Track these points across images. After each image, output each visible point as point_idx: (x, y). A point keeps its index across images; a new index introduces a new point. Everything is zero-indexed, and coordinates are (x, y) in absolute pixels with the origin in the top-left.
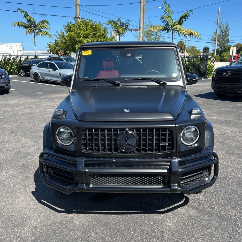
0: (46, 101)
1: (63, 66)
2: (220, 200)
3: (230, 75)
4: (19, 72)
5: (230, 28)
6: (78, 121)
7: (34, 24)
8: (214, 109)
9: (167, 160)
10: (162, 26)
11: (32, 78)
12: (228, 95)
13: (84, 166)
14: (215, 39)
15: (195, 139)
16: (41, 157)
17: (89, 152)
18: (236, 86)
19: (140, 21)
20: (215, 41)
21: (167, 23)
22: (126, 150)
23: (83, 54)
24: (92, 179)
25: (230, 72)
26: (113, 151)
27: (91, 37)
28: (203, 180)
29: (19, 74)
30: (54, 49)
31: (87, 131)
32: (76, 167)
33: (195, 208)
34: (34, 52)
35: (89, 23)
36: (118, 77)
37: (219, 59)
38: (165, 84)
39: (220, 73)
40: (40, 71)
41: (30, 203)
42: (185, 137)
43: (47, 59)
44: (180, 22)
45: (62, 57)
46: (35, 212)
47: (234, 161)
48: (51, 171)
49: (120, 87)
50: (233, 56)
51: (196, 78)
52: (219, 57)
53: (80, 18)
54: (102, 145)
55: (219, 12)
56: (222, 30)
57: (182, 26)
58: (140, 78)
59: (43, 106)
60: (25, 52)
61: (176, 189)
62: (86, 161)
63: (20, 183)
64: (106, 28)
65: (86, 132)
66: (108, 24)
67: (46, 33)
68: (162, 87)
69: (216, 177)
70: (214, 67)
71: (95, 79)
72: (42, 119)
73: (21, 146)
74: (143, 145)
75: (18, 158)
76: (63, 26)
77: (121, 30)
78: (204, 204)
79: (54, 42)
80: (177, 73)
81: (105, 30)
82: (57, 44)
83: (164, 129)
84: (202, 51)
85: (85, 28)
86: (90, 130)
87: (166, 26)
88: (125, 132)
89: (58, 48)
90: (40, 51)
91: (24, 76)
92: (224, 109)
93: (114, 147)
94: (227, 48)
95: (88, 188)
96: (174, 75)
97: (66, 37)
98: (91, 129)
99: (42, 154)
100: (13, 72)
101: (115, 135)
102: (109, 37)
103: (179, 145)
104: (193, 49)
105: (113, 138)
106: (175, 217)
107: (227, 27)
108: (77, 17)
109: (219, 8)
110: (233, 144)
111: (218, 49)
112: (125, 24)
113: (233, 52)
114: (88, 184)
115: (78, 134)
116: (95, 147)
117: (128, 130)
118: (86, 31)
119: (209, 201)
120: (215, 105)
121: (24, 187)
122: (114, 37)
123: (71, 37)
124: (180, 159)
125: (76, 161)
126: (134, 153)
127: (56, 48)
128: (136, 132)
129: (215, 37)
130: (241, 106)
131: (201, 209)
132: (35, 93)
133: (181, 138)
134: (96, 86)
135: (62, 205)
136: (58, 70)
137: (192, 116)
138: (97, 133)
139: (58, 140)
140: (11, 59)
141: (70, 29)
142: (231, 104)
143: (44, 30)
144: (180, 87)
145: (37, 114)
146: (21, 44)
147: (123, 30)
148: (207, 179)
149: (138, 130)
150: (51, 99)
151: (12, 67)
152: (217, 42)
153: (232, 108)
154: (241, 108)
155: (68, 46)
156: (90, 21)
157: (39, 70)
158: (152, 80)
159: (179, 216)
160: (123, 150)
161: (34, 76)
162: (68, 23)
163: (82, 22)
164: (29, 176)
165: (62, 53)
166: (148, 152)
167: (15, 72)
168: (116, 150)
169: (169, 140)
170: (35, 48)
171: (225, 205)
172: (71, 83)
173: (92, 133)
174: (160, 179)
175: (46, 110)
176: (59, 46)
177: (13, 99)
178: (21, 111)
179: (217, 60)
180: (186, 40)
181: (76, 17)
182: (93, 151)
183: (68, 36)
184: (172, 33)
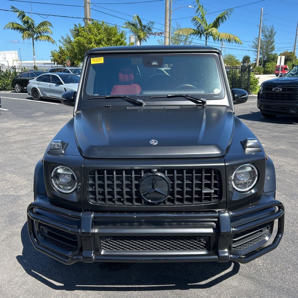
0: (46, 125)
1: (69, 79)
2: (283, 264)
3: (281, 90)
4: (13, 87)
5: (275, 32)
6: (83, 159)
7: (33, 26)
8: (262, 133)
9: (214, 215)
10: (193, 29)
11: (29, 94)
12: (277, 116)
13: (92, 225)
14: (257, 46)
15: (252, 183)
16: (30, 210)
17: (99, 204)
18: (289, 104)
19: (166, 24)
20: (258, 49)
21: (200, 26)
22: (154, 201)
23: (92, 62)
24: (104, 242)
25: (281, 86)
26: (134, 201)
27: (105, 44)
28: (263, 240)
29: (14, 90)
30: (59, 58)
31: (96, 173)
32: (79, 227)
33: (249, 277)
34: (33, 62)
35: (102, 25)
36: (140, 94)
37: (263, 70)
38: (204, 103)
39: (268, 88)
40: (40, 86)
41: (17, 274)
42: (237, 180)
43: (49, 70)
44: (216, 25)
45: (68, 68)
46: (23, 288)
47: (295, 206)
48: (45, 231)
49: (144, 107)
50: (281, 67)
51: (245, 95)
52: (262, 68)
53: (91, 20)
54: (119, 193)
55: (262, 14)
56: (266, 36)
57: (218, 29)
58: (170, 95)
59: (42, 131)
60: (23, 62)
61: (226, 256)
62: (94, 217)
63: (4, 242)
64: (123, 32)
65: (95, 175)
66: (127, 28)
67: (48, 38)
68: (201, 107)
69: (280, 236)
70: (258, 80)
71: (108, 96)
72: (40, 148)
73: (9, 186)
74: (178, 193)
75: (5, 204)
76: (70, 30)
77: (142, 35)
78: (262, 271)
79: (58, 49)
80: (221, 88)
81: (122, 34)
82: (62, 52)
83: (208, 170)
84: (242, 61)
85: (97, 32)
86: (101, 172)
87: (199, 30)
88: (152, 174)
89: (64, 58)
90: (42, 61)
91: (19, 92)
92: (274, 133)
93: (136, 196)
94: (272, 57)
95: (98, 256)
96: (217, 91)
97: (74, 43)
98: (101, 170)
99: (31, 205)
100: (6, 87)
101: (137, 178)
102: (128, 43)
103: (230, 192)
104: (231, 59)
105: (135, 182)
106: (223, 292)
107: (272, 32)
108: (87, 19)
109: (262, 8)
110: (291, 182)
111: (261, 58)
112: (147, 27)
113: (281, 62)
114: (97, 251)
115: (83, 178)
116: (108, 197)
117: (156, 172)
118: (99, 36)
119: (269, 266)
120: (263, 129)
121: (9, 247)
122: (133, 43)
123: (79, 44)
124: (232, 214)
125: (81, 218)
126: (166, 204)
127: (61, 58)
128: (168, 174)
129: (257, 44)
130: (296, 130)
131: (258, 280)
132: (33, 113)
133: (233, 182)
134: (110, 107)
135: (63, 275)
136: (62, 84)
137: (247, 149)
138: (110, 177)
139: (55, 185)
140: (3, 71)
141: (79, 33)
142: (283, 128)
143: (45, 34)
144: (225, 107)
145: (34, 142)
146: (17, 51)
147: (145, 35)
148: (267, 238)
149: (171, 171)
150: (53, 121)
151: (5, 81)
152: (259, 49)
153: (285, 132)
154: (297, 132)
155: (76, 55)
156: (103, 23)
157: (38, 84)
158: (187, 97)
159: (228, 291)
160: (149, 200)
161: (33, 93)
162: (76, 25)
163: (93, 24)
164: (17, 231)
165: (69, 63)
166: (185, 202)
167: (9, 87)
168: (139, 200)
169: (215, 186)
170: (34, 56)
171: (291, 272)
172: (75, 102)
173: (103, 176)
174: (202, 242)
175: (45, 137)
176: (65, 55)
177: (3, 122)
178: (13, 137)
179: (259, 72)
180: (221, 48)
181: (85, 19)
182: (105, 202)
183: (76, 42)
184: (206, 39)
